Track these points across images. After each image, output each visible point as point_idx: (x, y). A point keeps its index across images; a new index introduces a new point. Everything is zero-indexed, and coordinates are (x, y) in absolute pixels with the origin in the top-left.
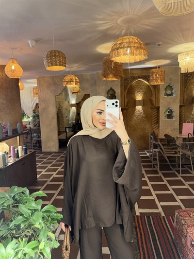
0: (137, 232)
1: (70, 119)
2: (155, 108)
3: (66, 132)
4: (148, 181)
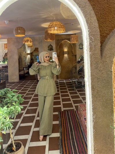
0: (61, 119)
1: (27, 63)
2: (74, 55)
3: (24, 70)
4: (69, 94)
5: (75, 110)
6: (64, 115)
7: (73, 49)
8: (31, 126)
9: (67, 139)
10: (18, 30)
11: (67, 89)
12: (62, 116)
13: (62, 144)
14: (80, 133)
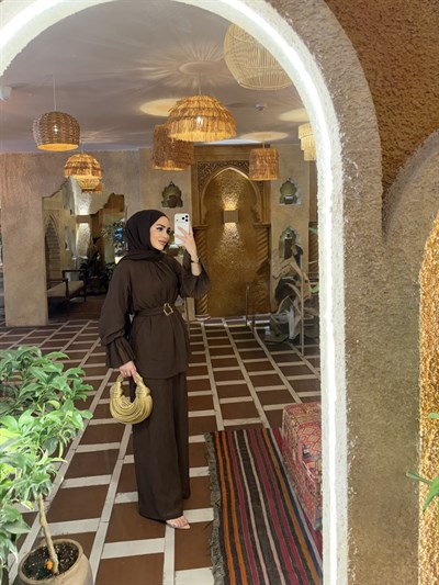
0: (217, 457)
2: (262, 226)
4: (244, 371)
5: (267, 426)
6: (228, 444)
7: (259, 201)
8: (106, 487)
9: (240, 529)
10: (50, 126)
11: (236, 351)
12: (218, 447)
13: (223, 547)
14: (285, 505)
